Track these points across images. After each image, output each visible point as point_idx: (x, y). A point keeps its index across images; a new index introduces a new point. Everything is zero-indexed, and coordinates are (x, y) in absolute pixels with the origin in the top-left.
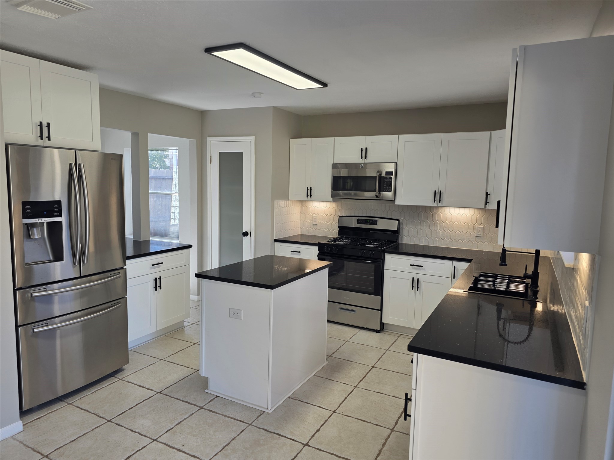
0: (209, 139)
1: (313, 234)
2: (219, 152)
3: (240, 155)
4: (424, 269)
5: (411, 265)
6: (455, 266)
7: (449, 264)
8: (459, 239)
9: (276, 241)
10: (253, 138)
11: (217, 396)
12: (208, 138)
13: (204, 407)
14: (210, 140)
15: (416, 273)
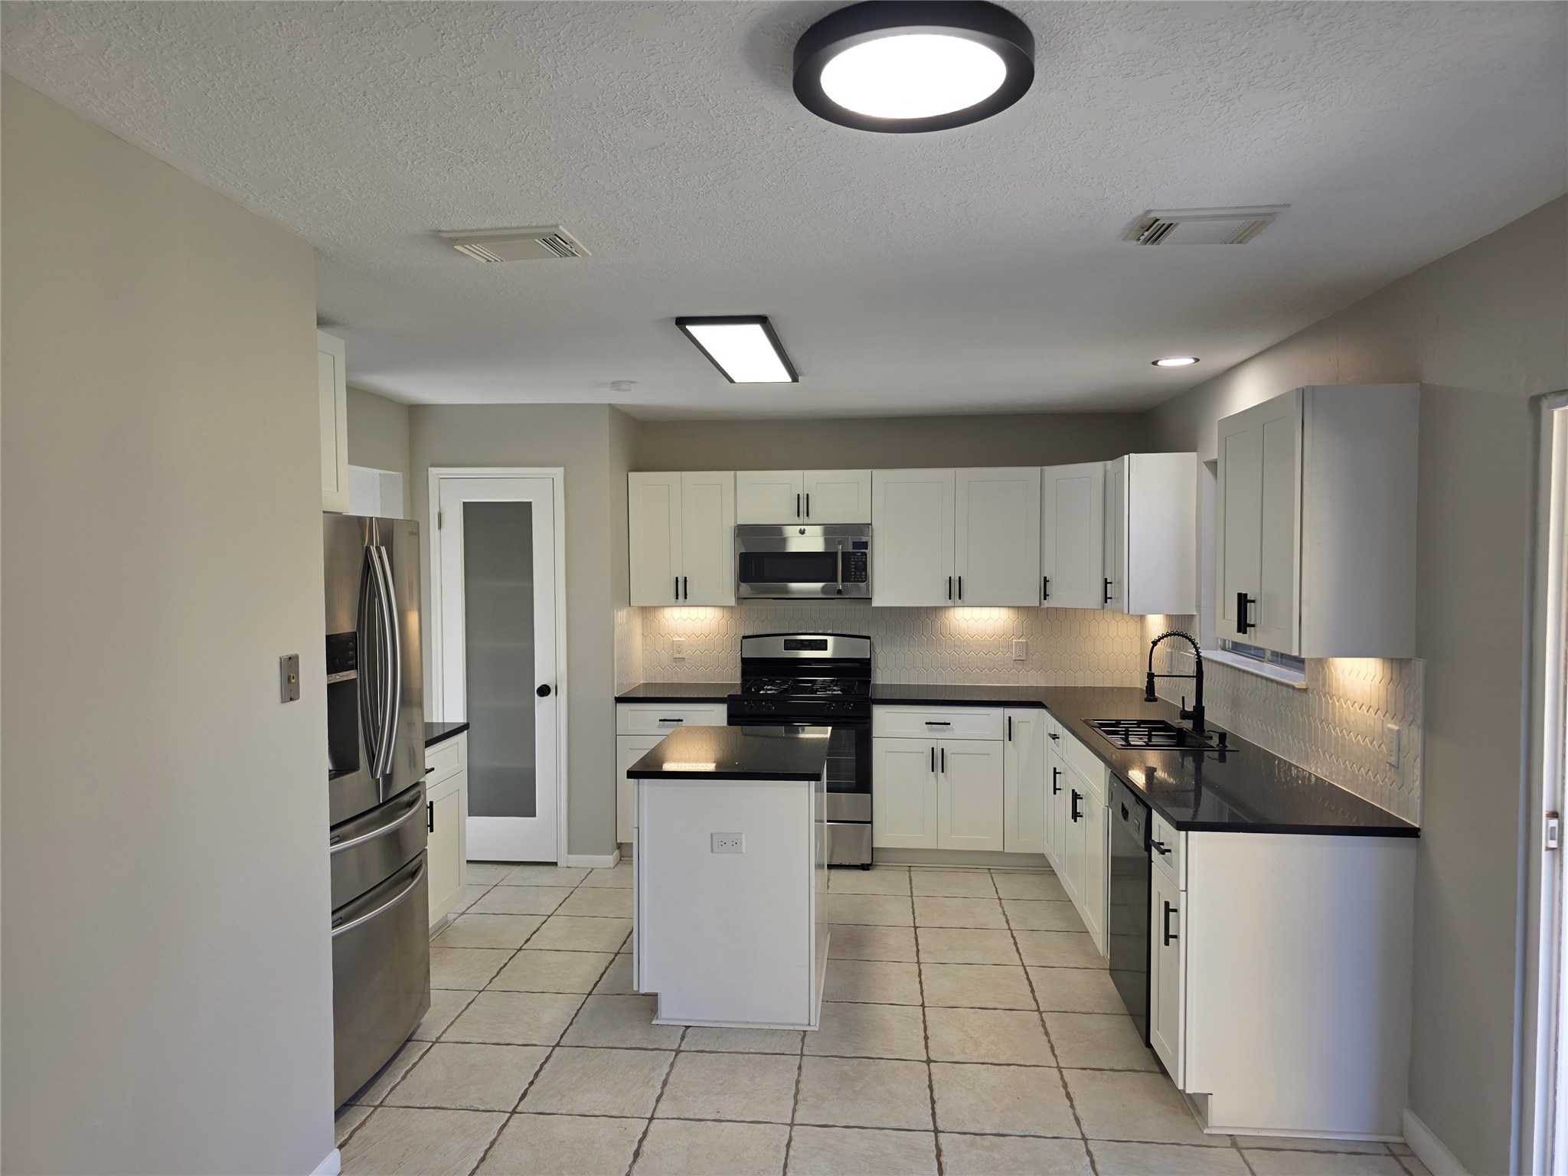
0: (434, 472)
1: (675, 681)
2: (464, 503)
3: (524, 510)
4: (952, 730)
5: (927, 723)
6: (1010, 718)
7: (997, 713)
8: (984, 667)
9: (619, 700)
10: (558, 472)
11: (688, 1027)
12: (430, 469)
13: (681, 1049)
14: (437, 474)
15: (938, 739)
